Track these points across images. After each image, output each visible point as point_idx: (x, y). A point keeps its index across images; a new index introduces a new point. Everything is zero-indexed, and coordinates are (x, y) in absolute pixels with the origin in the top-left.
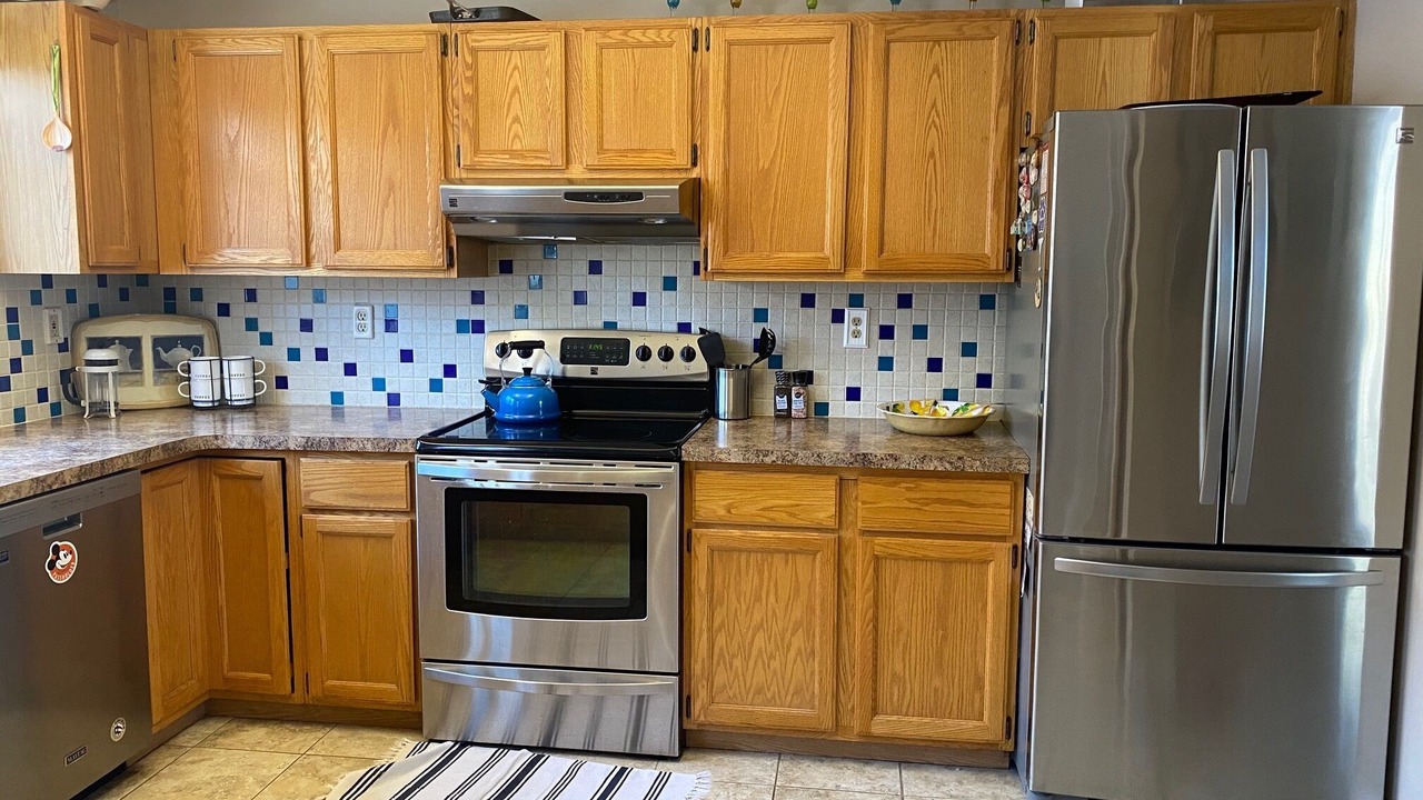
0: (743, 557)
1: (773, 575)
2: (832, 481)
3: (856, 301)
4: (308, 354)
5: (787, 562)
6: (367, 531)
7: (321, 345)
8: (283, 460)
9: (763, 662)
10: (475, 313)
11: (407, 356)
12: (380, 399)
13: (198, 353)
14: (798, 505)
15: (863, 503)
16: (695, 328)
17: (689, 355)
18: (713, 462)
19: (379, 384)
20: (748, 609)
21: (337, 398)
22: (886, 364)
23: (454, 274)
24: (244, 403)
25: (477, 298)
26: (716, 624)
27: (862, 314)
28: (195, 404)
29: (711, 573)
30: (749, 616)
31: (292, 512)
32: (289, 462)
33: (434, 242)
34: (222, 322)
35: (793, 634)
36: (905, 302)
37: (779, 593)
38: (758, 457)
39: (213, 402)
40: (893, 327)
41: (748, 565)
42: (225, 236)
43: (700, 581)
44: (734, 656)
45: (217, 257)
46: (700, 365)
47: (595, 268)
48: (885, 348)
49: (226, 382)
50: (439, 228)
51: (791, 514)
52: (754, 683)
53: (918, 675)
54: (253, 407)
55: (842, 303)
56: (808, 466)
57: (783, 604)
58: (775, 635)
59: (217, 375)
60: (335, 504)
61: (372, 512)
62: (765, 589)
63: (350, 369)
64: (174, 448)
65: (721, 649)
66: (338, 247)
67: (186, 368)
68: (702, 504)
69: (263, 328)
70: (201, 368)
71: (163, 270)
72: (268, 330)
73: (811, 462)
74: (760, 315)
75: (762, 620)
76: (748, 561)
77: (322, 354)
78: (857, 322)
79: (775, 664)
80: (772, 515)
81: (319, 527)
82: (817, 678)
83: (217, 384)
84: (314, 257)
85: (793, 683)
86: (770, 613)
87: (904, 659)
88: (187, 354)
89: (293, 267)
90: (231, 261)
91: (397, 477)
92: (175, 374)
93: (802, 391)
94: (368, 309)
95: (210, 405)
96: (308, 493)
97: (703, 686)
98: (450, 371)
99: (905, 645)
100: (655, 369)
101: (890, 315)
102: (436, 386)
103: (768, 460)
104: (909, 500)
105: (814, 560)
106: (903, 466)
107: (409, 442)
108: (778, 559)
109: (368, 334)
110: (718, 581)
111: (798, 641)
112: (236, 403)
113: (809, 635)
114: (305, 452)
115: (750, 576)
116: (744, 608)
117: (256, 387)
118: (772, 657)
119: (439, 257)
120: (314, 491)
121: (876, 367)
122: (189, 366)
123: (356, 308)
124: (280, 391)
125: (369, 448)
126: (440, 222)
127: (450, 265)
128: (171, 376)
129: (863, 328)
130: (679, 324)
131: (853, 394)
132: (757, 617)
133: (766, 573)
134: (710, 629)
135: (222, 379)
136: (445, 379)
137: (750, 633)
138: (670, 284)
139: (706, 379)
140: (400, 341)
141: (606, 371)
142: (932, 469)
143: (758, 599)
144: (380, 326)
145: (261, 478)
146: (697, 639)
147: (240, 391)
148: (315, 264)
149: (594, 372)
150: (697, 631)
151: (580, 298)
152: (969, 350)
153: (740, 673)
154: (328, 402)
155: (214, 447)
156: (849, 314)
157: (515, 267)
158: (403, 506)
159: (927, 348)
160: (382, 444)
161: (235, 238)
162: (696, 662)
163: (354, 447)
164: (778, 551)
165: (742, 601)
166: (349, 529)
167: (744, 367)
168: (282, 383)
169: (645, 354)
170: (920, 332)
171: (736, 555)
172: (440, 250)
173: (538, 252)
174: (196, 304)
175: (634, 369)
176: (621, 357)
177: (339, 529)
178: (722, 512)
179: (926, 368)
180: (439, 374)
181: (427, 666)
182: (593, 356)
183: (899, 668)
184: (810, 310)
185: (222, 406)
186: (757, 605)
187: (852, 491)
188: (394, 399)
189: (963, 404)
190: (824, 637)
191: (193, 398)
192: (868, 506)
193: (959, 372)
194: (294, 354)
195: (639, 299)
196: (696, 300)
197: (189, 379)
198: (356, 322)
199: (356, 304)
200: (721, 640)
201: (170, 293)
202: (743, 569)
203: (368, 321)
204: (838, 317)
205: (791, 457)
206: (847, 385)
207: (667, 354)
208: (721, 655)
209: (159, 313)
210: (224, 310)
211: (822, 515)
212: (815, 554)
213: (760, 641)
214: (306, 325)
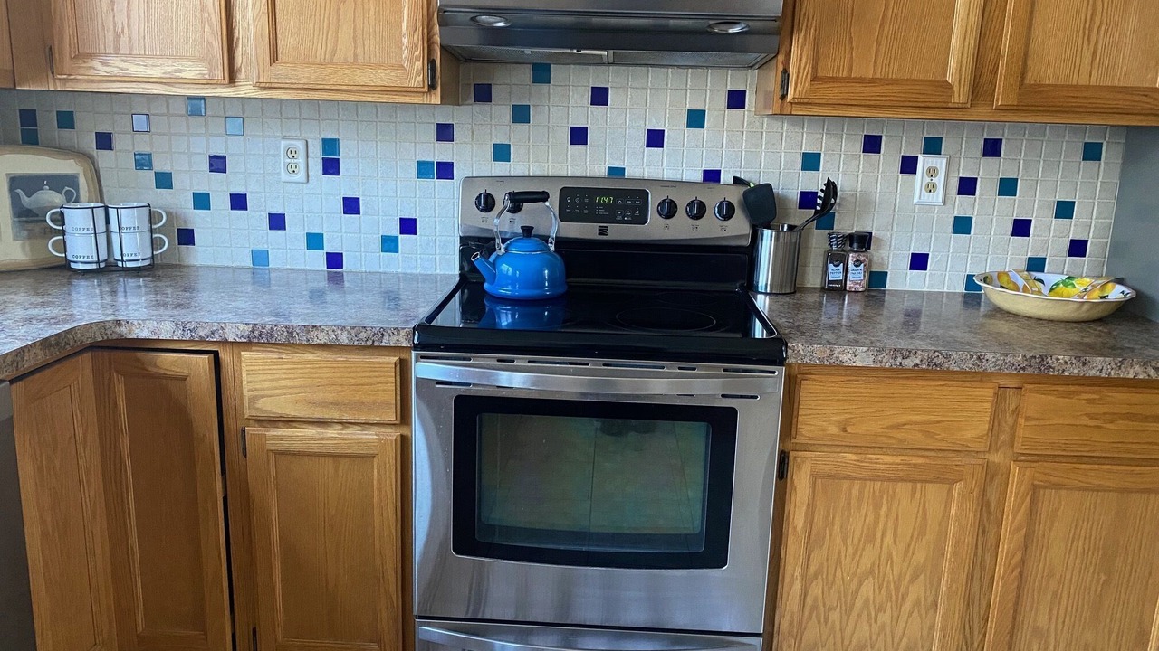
0: (857, 485)
1: (894, 510)
2: (987, 392)
3: (932, 146)
4: (220, 202)
5: (913, 494)
6: (338, 451)
7: (239, 190)
8: (216, 354)
9: (869, 615)
10: (442, 153)
11: (351, 206)
12: (318, 260)
13: (72, 198)
14: (938, 422)
15: (1027, 419)
16: (726, 178)
17: (727, 211)
18: (831, 365)
19: (314, 241)
20: (854, 554)
21: (260, 257)
22: (962, 225)
23: (436, 98)
24: (140, 264)
25: (445, 133)
26: (812, 569)
27: (939, 162)
28: (73, 265)
29: (811, 507)
30: (856, 561)
31: (230, 424)
32: (225, 356)
33: (412, 52)
34: (104, 158)
35: (912, 581)
36: (992, 148)
37: (899, 530)
38: (896, 358)
39: (98, 262)
40: (976, 179)
41: (861, 499)
42: (110, 36)
43: (797, 518)
44: (831, 609)
45: (99, 66)
46: (739, 227)
47: (600, 97)
48: (962, 206)
49: (115, 238)
50: (419, 32)
51: (927, 433)
52: (854, 641)
53: (1066, 628)
54: (151, 270)
55: (914, 149)
56: (963, 372)
57: (901, 546)
58: (889, 582)
59: (101, 227)
60: (293, 414)
61: (345, 424)
62: (881, 526)
63: (277, 222)
64: (58, 344)
65: (816, 600)
66: (274, 57)
67: (59, 217)
68: (806, 419)
69: (160, 165)
70: (78, 219)
71: (20, 85)
72: (167, 169)
73: (968, 366)
74: (811, 162)
75: (873, 564)
76: (861, 492)
77: (239, 202)
78: (932, 172)
79: (885, 618)
80: (900, 435)
81: (270, 444)
82: (937, 635)
83: (102, 240)
84: (239, 70)
85: (905, 641)
86: (884, 557)
87: (1051, 610)
88: (57, 198)
89: (210, 83)
90: (121, 73)
91: (382, 379)
92: (43, 225)
93: (862, 258)
94: (300, 145)
95: (94, 266)
96: (254, 399)
97: (789, 646)
98: (408, 226)
99: (1055, 594)
100: (681, 229)
101: (974, 164)
102: (389, 244)
103: (908, 363)
104: (1091, 416)
105: (950, 491)
106: (1093, 373)
107: (402, 333)
108: (903, 489)
109: (301, 175)
110: (819, 519)
111: (917, 591)
112: (129, 265)
113: (935, 581)
114: (248, 344)
115: (863, 512)
116: (850, 550)
117: (155, 244)
118: (881, 609)
119: (418, 75)
120: (263, 397)
121: (950, 228)
122: (62, 214)
123: (283, 143)
124: (183, 247)
125: (344, 339)
126: (419, 24)
127: (432, 87)
128: (37, 228)
129: (940, 180)
130: (705, 172)
131: (919, 262)
132: (866, 562)
133: (884, 508)
134: (804, 577)
135: (108, 232)
136: (401, 237)
137: (856, 581)
138: (696, 119)
139: (747, 242)
140: (343, 185)
141: (617, 232)
142: (1131, 376)
143: (870, 539)
144: (317, 166)
145: (184, 379)
146: (786, 589)
147: (133, 248)
148: (241, 79)
149: (602, 231)
150: (787, 580)
151: (579, 136)
152: (1064, 210)
153: (838, 629)
154: (248, 262)
155: (115, 336)
156: (924, 162)
157: (495, 92)
158: (391, 417)
159: (1014, 208)
160: (363, 335)
161: (124, 39)
162: (782, 616)
163: (323, 339)
164: (902, 480)
165: (849, 542)
166: (314, 447)
167: (791, 228)
168: (187, 237)
169: (669, 209)
170: (1008, 187)
171: (846, 484)
172: (418, 65)
173: (526, 74)
174: (66, 133)
175: (655, 228)
176: (637, 213)
177: (298, 446)
178: (834, 430)
179: (1010, 232)
180: (394, 230)
181: (424, 624)
182: (601, 211)
183: (1042, 621)
184: (873, 156)
185: (108, 270)
186: (869, 547)
187: (1012, 401)
188: (335, 260)
189: (1064, 277)
190: (954, 586)
191: (70, 258)
192: (1033, 423)
193: (1050, 237)
194: (202, 201)
195: (655, 139)
196: (730, 141)
197: (63, 233)
198: (283, 160)
199: (284, 138)
200: (816, 590)
201: (29, 118)
202: (854, 502)
203: (301, 160)
204: (909, 165)
205: (941, 359)
206: (912, 251)
207: (698, 210)
208: (815, 607)
209: (14, 142)
210: (105, 141)
211: (969, 435)
212: (953, 482)
213: (867, 589)
214: (218, 164)
